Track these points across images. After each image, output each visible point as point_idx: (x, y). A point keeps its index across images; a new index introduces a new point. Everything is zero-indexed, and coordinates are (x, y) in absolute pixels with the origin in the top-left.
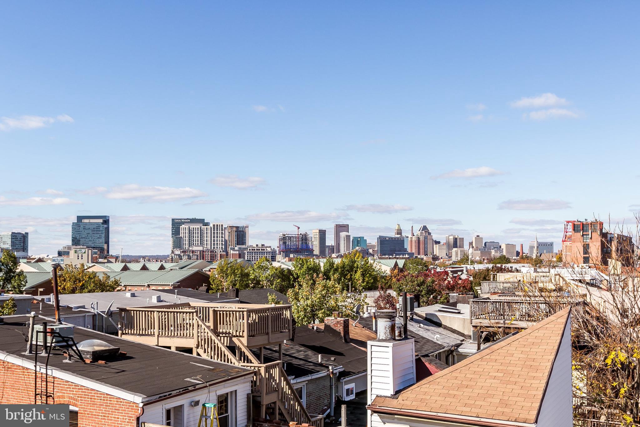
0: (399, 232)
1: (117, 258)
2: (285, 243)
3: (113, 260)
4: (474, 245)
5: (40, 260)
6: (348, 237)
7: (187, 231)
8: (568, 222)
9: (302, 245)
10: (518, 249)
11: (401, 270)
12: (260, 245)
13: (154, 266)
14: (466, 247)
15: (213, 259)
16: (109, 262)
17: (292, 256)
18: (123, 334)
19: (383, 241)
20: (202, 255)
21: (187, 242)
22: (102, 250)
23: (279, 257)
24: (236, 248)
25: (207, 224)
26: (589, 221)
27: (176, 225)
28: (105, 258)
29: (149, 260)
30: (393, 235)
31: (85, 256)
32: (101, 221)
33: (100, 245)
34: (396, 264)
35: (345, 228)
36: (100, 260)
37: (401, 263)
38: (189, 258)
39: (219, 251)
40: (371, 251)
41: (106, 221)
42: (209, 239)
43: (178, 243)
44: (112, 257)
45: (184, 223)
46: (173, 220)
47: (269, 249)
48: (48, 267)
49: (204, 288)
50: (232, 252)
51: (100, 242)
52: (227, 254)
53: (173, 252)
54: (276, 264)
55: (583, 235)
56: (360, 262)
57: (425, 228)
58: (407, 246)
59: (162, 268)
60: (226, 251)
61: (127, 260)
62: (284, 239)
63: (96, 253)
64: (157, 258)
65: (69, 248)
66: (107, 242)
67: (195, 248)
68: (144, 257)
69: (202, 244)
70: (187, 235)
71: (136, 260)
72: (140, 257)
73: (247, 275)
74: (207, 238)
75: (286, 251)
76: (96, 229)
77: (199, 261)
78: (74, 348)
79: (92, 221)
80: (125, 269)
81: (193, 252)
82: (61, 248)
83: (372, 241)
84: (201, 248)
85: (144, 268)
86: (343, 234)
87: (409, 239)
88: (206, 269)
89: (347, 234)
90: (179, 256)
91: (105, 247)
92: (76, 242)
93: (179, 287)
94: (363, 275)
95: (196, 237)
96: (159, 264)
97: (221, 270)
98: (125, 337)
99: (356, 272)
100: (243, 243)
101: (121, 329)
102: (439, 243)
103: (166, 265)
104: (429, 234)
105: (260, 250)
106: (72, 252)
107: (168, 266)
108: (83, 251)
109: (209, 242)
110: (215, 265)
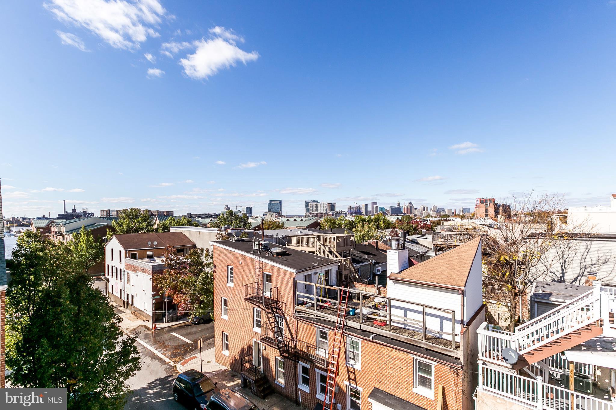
0: (399, 204)
1: (284, 216)
2: (351, 210)
3: (283, 217)
4: (433, 210)
5: (256, 217)
6: (377, 207)
7: (311, 205)
8: (478, 199)
9: (358, 211)
10: (453, 211)
11: (400, 221)
12: (340, 211)
13: (299, 219)
14: (429, 210)
15: (322, 216)
16: (282, 218)
17: (353, 215)
18: (288, 245)
19: (392, 208)
20: (317, 214)
21: (311, 210)
22: (279, 213)
23: (348, 216)
24: (331, 212)
25: (319, 203)
26: (488, 198)
27: (307, 203)
28: (280, 216)
29: (297, 217)
30: (396, 206)
31: (273, 215)
32: (278, 202)
33: (278, 211)
34: (398, 218)
35: (376, 203)
36: (278, 217)
37: (400, 218)
38: (312, 216)
39: (324, 214)
40: (387, 213)
41: (280, 202)
42: (320, 208)
43: (308, 210)
44: (283, 216)
45: (310, 202)
46: (306, 201)
47: (344, 212)
48: (259, 220)
49: (318, 228)
50: (329, 214)
51: (278, 210)
52: (327, 214)
53: (306, 214)
54: (347, 218)
55: (485, 205)
56: (382, 217)
57: (410, 203)
58: (403, 210)
59: (302, 220)
60: (327, 213)
61: (288, 217)
62: (350, 208)
63: (277, 215)
64: (300, 216)
65: (267, 213)
66: (281, 210)
67: (314, 212)
68: (295, 216)
69: (317, 210)
70: (311, 207)
71: (292, 217)
72: (293, 216)
73: (335, 223)
74: (319, 208)
75: (351, 213)
76: (277, 205)
77: (316, 217)
78: (270, 251)
79: (275, 202)
80: (288, 220)
81: (314, 214)
82: (264, 213)
83: (387, 208)
84: (317, 212)
85: (295, 220)
86: (375, 206)
87: (404, 208)
88: (319, 220)
89: (377, 206)
90: (308, 215)
91: (280, 212)
92: (269, 210)
93: (308, 227)
94: (384, 222)
95: (315, 208)
96: (301, 219)
97: (325, 221)
98: (288, 247)
99: (381, 221)
100: (334, 210)
101: (287, 244)
102: (417, 209)
103: (303, 219)
104: (413, 205)
105: (340, 213)
106: (268, 214)
107: (304, 219)
108: (272, 214)
109: (320, 210)
110: (323, 219)
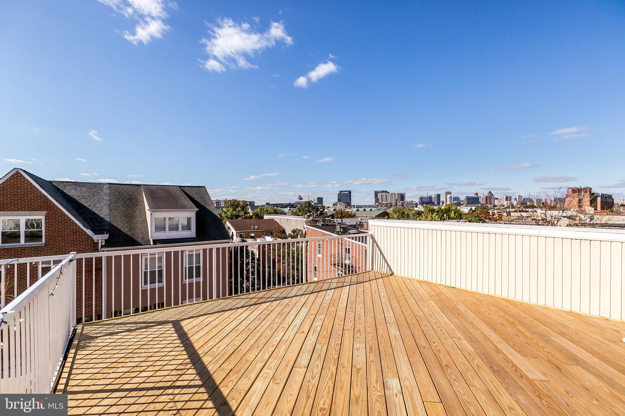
0: (477, 194)
1: (354, 206)
2: (422, 200)
3: (353, 207)
4: (517, 199)
5: (329, 207)
6: (451, 197)
7: (381, 196)
8: (569, 188)
9: (429, 201)
10: (544, 201)
11: (474, 211)
12: (411, 201)
13: (368, 209)
14: (513, 201)
15: (391, 206)
16: (351, 208)
17: (424, 205)
18: (360, 229)
19: (468, 198)
20: (386, 205)
21: (381, 200)
22: (348, 203)
23: (419, 206)
24: (401, 202)
25: (389, 193)
26: (583, 187)
27: (376, 193)
28: (350, 206)
29: (366, 207)
30: (473, 196)
31: (343, 205)
32: (348, 192)
33: (348, 201)
34: (471, 209)
35: (449, 193)
36: (348, 207)
37: (473, 208)
38: (382, 206)
39: (394, 204)
40: (462, 203)
41: (350, 192)
42: (389, 199)
43: (377, 200)
44: (352, 206)
45: (379, 193)
46: (375, 191)
47: (415, 203)
48: (332, 209)
49: (387, 217)
50: (399, 204)
51: (348, 200)
52: (397, 204)
53: (375, 204)
54: (416, 209)
55: (578, 195)
56: (454, 208)
57: (490, 192)
58: (481, 200)
59: (371, 210)
60: (396, 203)
61: (358, 207)
62: (421, 198)
63: (346, 204)
64: (369, 206)
65: (337, 203)
66: (350, 200)
67: (384, 202)
68: (364, 206)
69: (386, 201)
70: (381, 197)
71: (361, 207)
72: (363, 206)
73: (404, 213)
74: (389, 198)
75: (422, 203)
76: (346, 195)
77: (385, 207)
78: (348, 232)
79: (345, 192)
80: (358, 210)
81: (383, 204)
82: (334, 203)
83: (462, 198)
84: (386, 202)
85: (364, 210)
86: (448, 196)
87: (482, 197)
88: (388, 210)
89: (451, 196)
90: (378, 205)
91: (350, 202)
92: (339, 200)
93: (377, 217)
94: (455, 213)
95: (384, 197)
96: (370, 209)
97: (394, 211)
99: (451, 212)
100: (404, 200)
102: (498, 199)
103: (372, 209)
104: (493, 195)
105: (411, 203)
106: (338, 204)
107: (373, 209)
108: (342, 204)
109: (389, 200)
110: (391, 209)
